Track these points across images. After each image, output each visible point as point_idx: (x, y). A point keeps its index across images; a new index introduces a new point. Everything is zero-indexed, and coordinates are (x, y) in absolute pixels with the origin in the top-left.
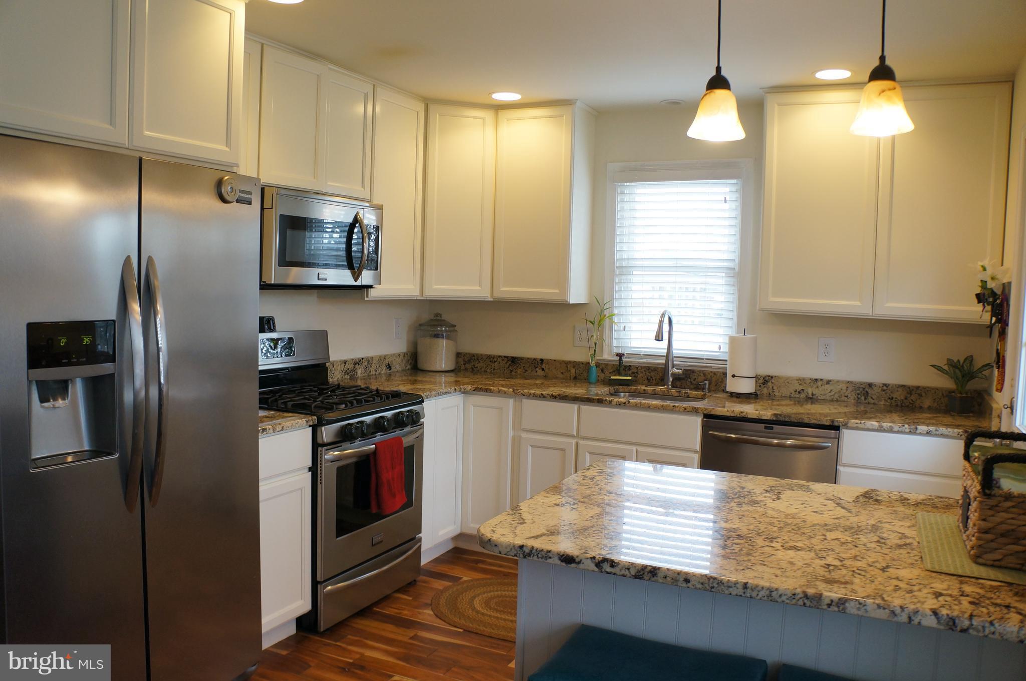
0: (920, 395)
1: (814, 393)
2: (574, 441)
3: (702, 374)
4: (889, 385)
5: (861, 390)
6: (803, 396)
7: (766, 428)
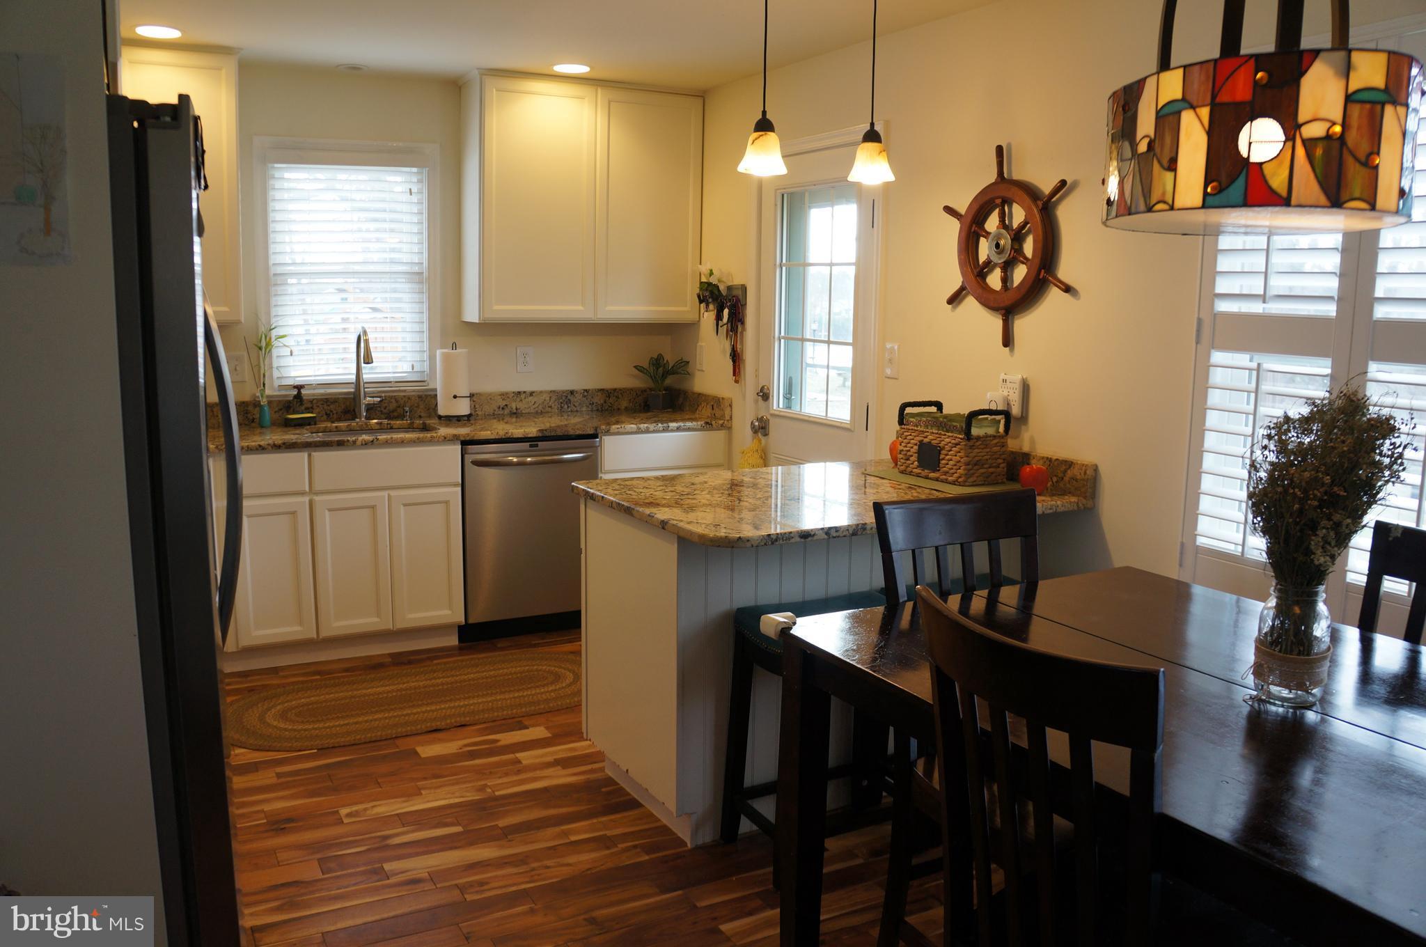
0: (617, 397)
1: (518, 407)
2: (306, 499)
3: (393, 401)
4: (589, 390)
5: (564, 398)
6: (507, 411)
7: (531, 446)
